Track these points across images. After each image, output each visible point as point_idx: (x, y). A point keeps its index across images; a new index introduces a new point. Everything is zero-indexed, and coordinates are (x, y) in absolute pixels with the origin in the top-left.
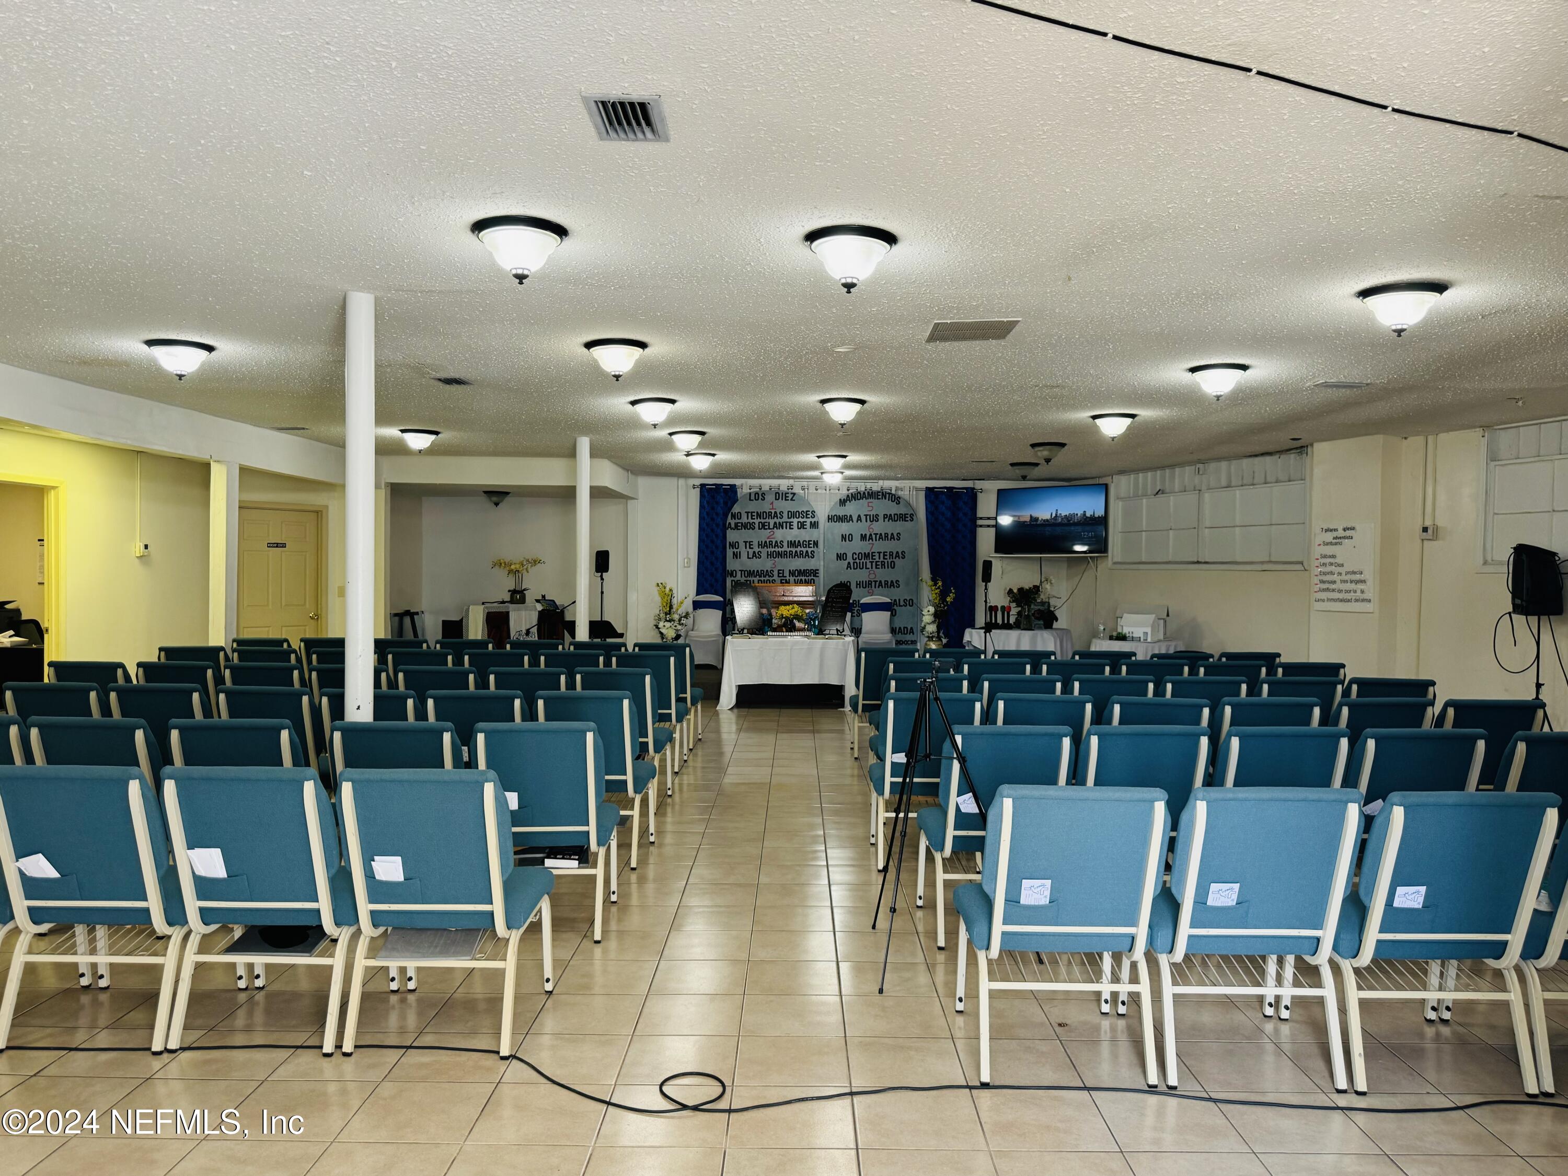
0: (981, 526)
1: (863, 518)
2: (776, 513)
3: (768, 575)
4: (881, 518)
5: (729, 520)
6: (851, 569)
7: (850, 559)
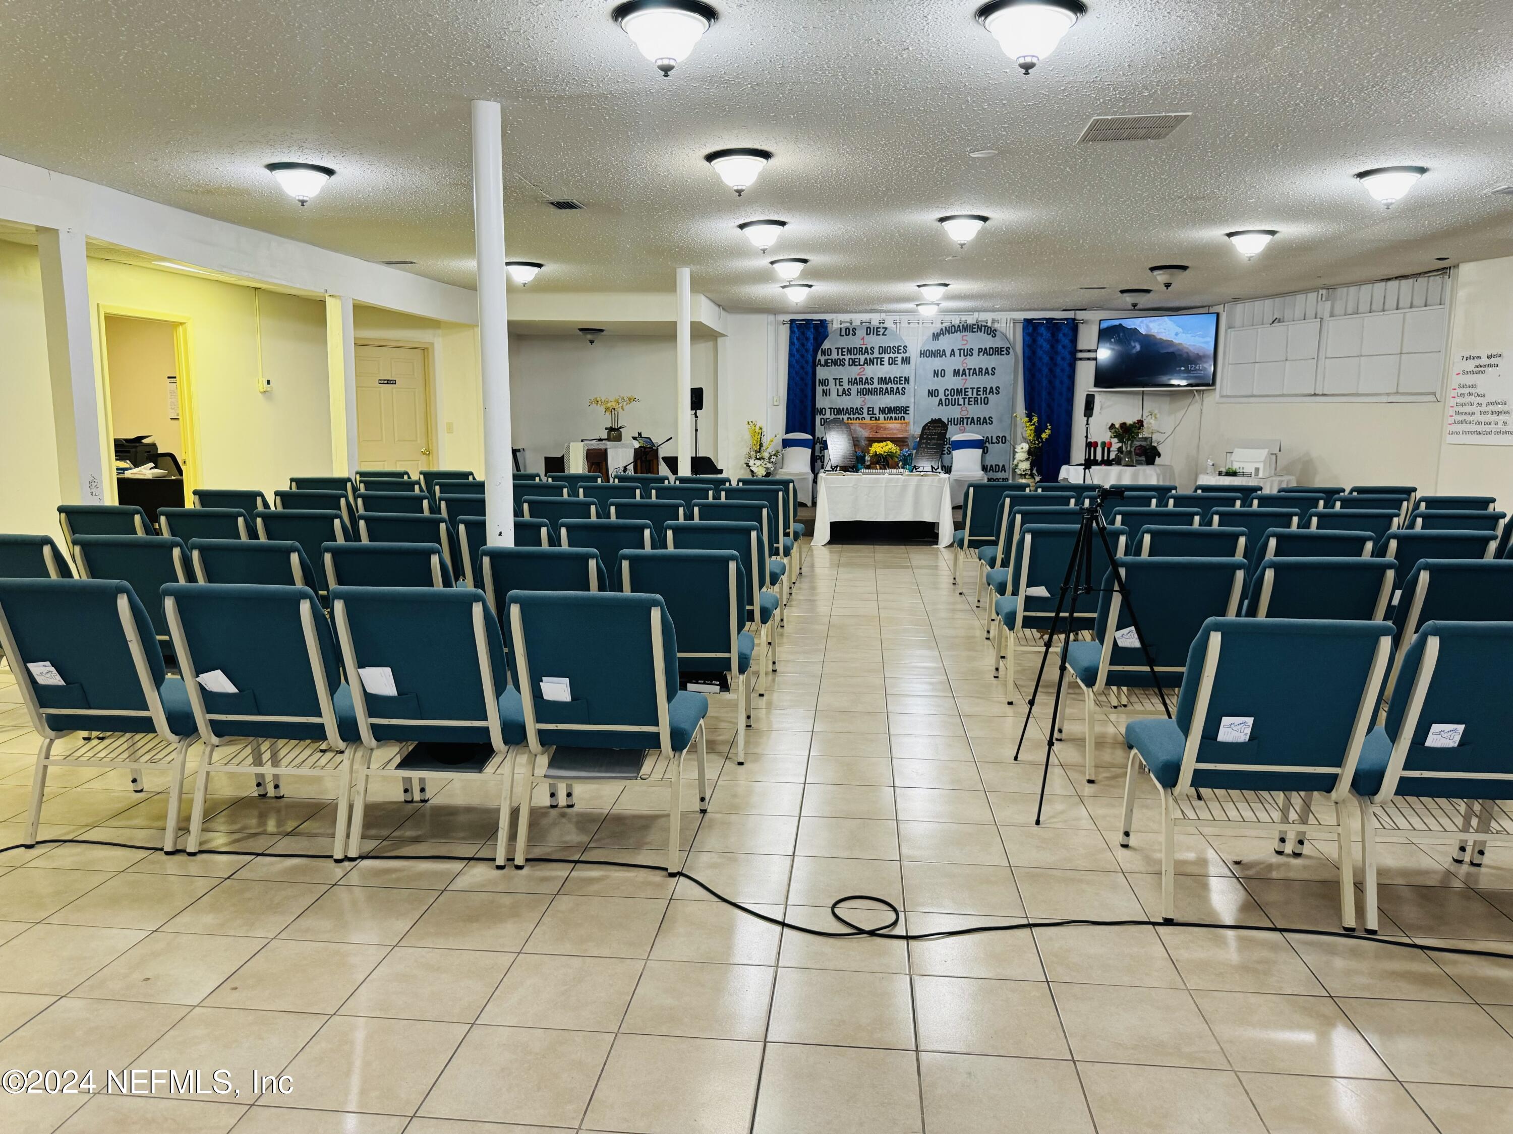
0: (1081, 359)
1: (957, 352)
2: (866, 348)
3: (858, 412)
4: (975, 352)
5: (819, 356)
6: (942, 406)
7: (942, 396)
